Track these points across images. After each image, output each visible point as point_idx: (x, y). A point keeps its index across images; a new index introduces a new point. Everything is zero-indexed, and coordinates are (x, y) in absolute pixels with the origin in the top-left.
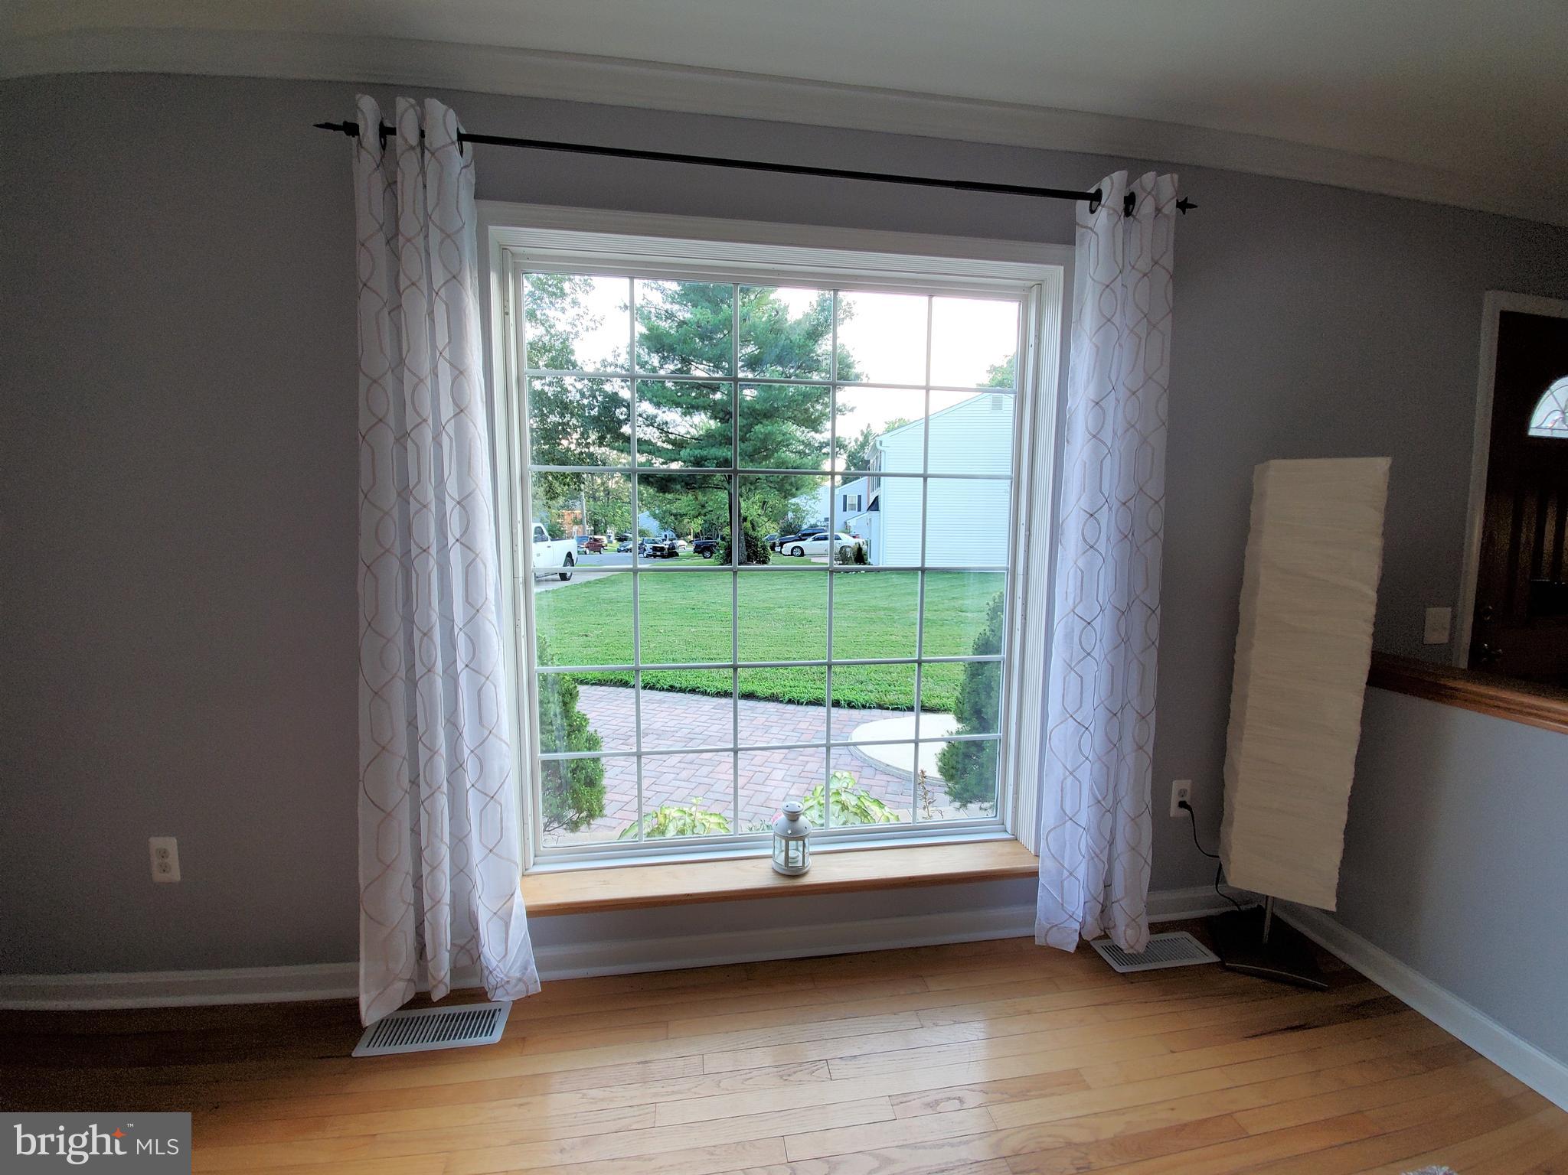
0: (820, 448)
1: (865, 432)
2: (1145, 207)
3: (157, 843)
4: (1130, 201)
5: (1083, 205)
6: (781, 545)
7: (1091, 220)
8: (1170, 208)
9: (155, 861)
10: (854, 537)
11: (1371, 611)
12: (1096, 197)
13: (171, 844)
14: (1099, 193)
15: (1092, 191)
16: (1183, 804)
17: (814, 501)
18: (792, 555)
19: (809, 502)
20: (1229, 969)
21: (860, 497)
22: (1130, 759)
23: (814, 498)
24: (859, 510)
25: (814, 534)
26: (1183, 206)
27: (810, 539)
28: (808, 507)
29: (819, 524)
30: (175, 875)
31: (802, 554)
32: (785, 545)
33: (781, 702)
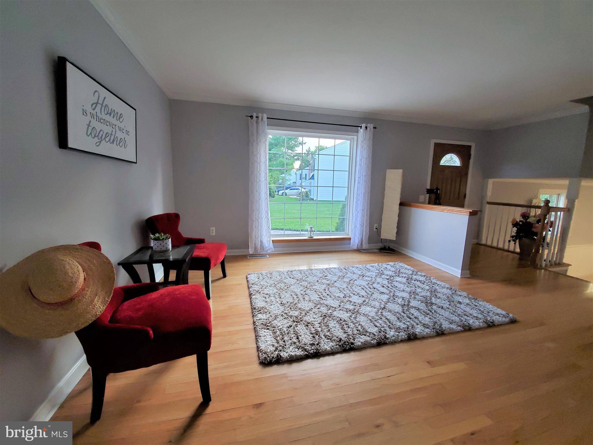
0: (294, 157)
1: (308, 150)
2: (368, 129)
3: (211, 228)
4: (366, 127)
5: (359, 128)
6: (278, 191)
7: (360, 130)
8: (372, 129)
9: (211, 232)
10: (304, 189)
11: (400, 192)
12: (361, 127)
13: (214, 229)
14: (361, 126)
15: (360, 126)
16: (376, 229)
17: (290, 176)
18: (282, 195)
19: (288, 176)
20: (381, 252)
21: (306, 174)
22: (365, 217)
23: (290, 175)
24: (306, 179)
25: (290, 188)
26: (375, 128)
27: (289, 189)
28: (287, 178)
29: (291, 184)
30: (214, 234)
31: (286, 195)
32: (280, 192)
33: (292, 231)
